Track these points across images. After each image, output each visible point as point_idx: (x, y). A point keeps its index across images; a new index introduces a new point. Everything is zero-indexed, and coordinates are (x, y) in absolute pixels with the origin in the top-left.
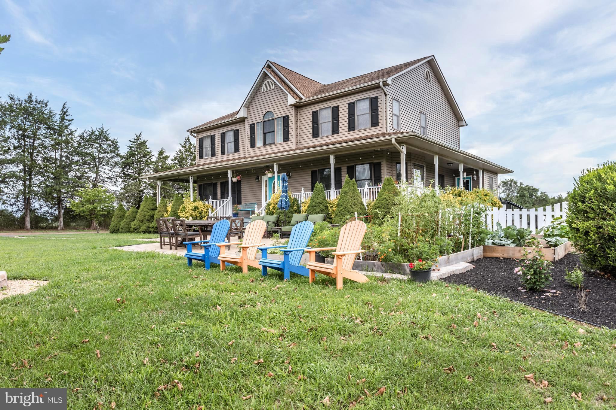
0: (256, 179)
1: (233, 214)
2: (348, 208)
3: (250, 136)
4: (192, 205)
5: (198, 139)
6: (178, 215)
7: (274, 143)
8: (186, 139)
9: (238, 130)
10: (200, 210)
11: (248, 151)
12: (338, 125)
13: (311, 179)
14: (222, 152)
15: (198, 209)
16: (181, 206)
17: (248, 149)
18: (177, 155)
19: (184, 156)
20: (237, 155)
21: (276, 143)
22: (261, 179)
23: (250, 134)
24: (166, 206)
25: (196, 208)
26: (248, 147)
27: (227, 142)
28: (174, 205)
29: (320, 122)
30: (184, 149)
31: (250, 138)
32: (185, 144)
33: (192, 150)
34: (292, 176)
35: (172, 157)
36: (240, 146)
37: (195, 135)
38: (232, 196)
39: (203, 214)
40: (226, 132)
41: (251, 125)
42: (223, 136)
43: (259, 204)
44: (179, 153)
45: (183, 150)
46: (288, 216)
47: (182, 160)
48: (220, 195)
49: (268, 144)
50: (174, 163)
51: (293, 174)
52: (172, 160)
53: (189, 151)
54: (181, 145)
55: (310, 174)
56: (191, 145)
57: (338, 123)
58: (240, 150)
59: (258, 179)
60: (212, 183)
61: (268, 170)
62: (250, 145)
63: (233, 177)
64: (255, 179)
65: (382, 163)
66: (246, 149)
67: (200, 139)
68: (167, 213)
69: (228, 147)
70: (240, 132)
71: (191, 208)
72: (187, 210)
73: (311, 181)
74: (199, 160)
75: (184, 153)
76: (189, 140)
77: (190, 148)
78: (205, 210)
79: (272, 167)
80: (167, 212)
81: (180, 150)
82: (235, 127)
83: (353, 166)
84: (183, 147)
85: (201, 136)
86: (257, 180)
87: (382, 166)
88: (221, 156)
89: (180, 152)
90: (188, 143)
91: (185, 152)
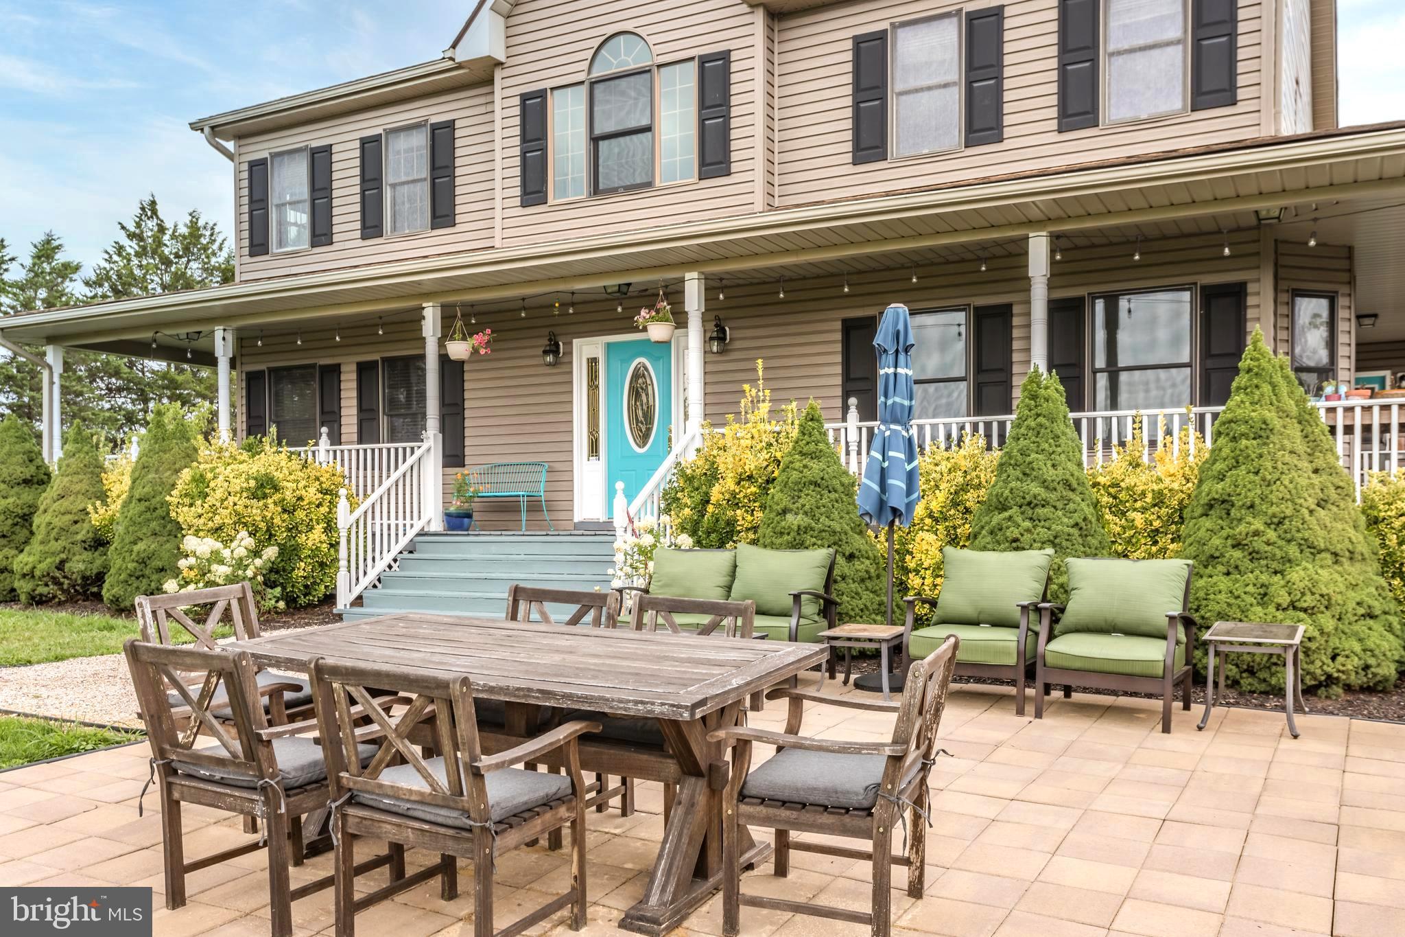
0: (546, 352)
1: (448, 515)
2: (1297, 523)
3: (517, 151)
4: (243, 467)
5: (245, 167)
6: (166, 517)
7: (649, 184)
8: (143, 209)
9: (450, 125)
10: (288, 495)
11: (508, 223)
12: (999, 103)
13: (839, 358)
14: (364, 227)
15: (276, 488)
16: (186, 474)
17: (508, 213)
18: (107, 266)
19: (137, 272)
20: (443, 240)
21: (658, 183)
22: (569, 353)
23: (517, 141)
24: (96, 470)
25: (264, 487)
26: (508, 203)
27: (391, 180)
28: (142, 468)
29: (899, 87)
30: (134, 244)
31: (517, 161)
32: (138, 225)
33: (167, 251)
34: (738, 344)
35: (88, 272)
36: (458, 200)
37: (230, 145)
38: (443, 430)
39: (300, 514)
40: (389, 132)
41: (525, 98)
42: (371, 150)
43: (558, 466)
44: (115, 258)
45: (131, 247)
46: (848, 551)
47: (130, 285)
48: (355, 420)
49: (613, 191)
50: (95, 296)
51: (738, 334)
52: (87, 284)
53: (154, 252)
54: (123, 228)
55: (838, 336)
56: (162, 229)
57: (999, 90)
58: (458, 219)
59: (556, 352)
60: (313, 366)
61: (650, 307)
62: (518, 192)
63: (446, 334)
64: (540, 351)
65: (1251, 288)
66: (498, 213)
67: (253, 165)
68: (105, 503)
69: (394, 203)
70: (458, 134)
71: (237, 484)
72: (219, 494)
73: (838, 369)
74: (247, 259)
75: (135, 261)
76: (154, 212)
77: (159, 243)
78: (312, 494)
79: (675, 294)
80: (103, 496)
81: (120, 249)
82: (436, 111)
83: (1081, 300)
84: (131, 236)
85: (261, 149)
86: (549, 359)
87: (1251, 301)
88: (360, 243)
89: (119, 254)
90: (152, 224)
91: (137, 255)
